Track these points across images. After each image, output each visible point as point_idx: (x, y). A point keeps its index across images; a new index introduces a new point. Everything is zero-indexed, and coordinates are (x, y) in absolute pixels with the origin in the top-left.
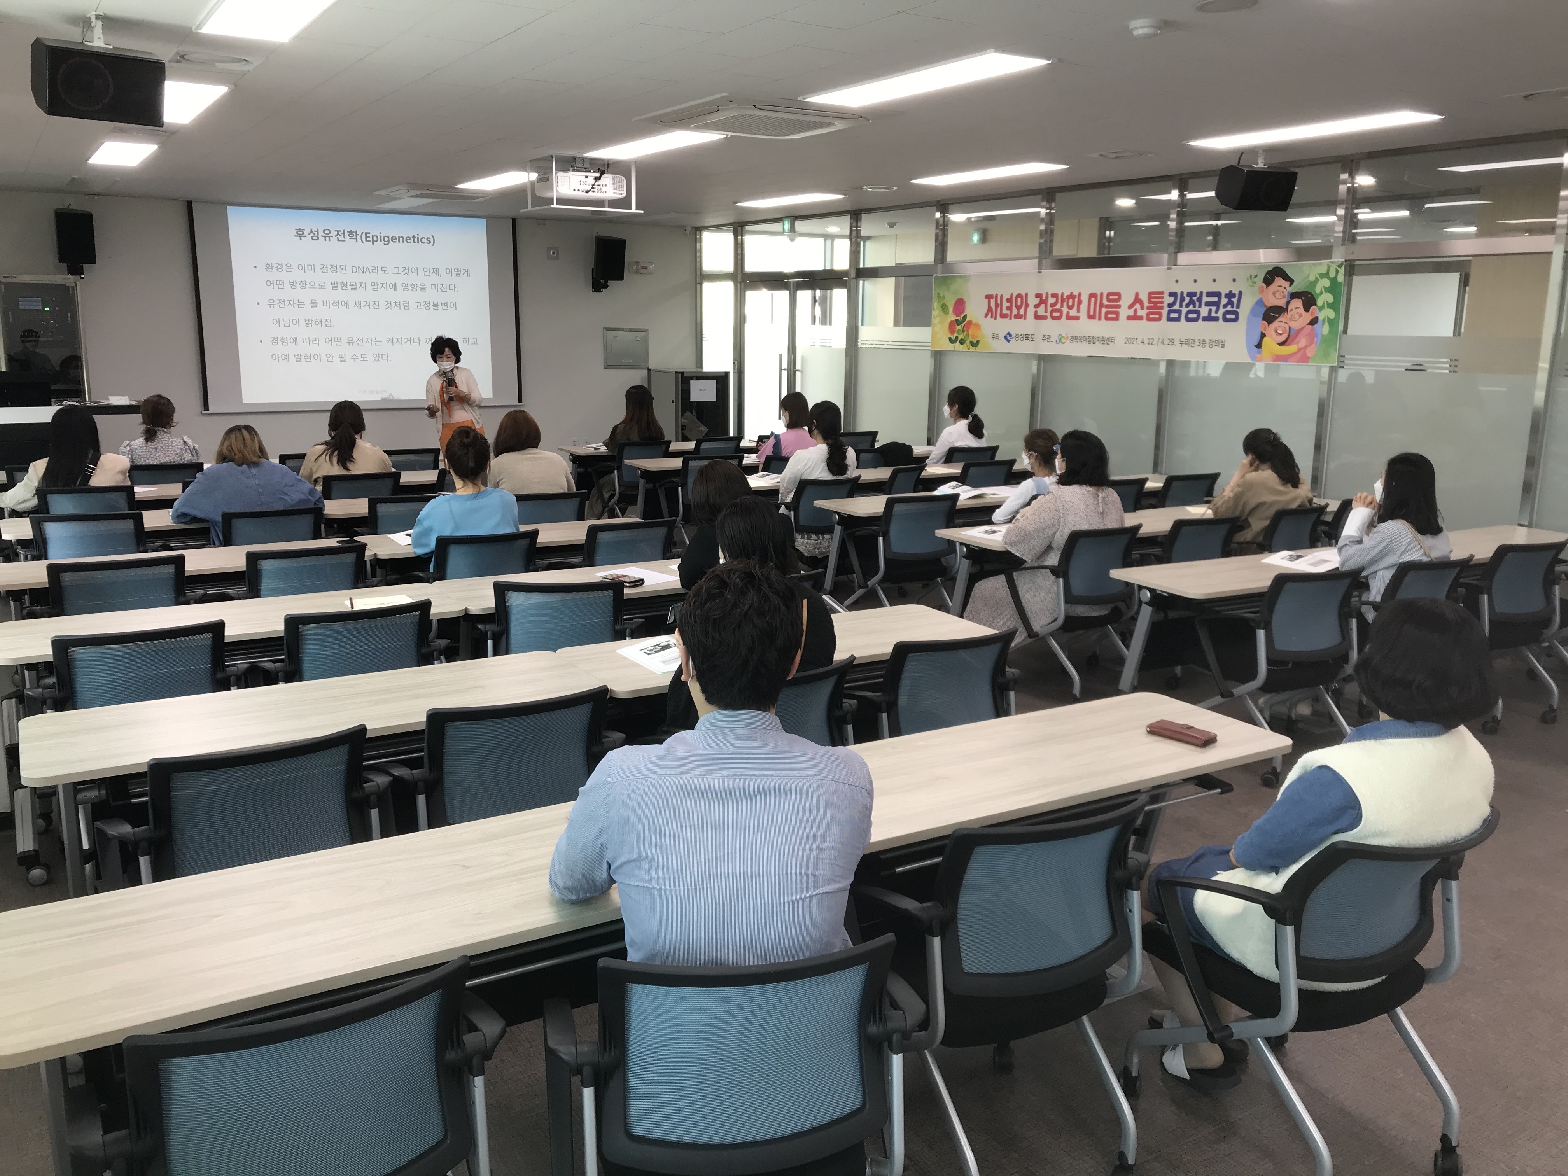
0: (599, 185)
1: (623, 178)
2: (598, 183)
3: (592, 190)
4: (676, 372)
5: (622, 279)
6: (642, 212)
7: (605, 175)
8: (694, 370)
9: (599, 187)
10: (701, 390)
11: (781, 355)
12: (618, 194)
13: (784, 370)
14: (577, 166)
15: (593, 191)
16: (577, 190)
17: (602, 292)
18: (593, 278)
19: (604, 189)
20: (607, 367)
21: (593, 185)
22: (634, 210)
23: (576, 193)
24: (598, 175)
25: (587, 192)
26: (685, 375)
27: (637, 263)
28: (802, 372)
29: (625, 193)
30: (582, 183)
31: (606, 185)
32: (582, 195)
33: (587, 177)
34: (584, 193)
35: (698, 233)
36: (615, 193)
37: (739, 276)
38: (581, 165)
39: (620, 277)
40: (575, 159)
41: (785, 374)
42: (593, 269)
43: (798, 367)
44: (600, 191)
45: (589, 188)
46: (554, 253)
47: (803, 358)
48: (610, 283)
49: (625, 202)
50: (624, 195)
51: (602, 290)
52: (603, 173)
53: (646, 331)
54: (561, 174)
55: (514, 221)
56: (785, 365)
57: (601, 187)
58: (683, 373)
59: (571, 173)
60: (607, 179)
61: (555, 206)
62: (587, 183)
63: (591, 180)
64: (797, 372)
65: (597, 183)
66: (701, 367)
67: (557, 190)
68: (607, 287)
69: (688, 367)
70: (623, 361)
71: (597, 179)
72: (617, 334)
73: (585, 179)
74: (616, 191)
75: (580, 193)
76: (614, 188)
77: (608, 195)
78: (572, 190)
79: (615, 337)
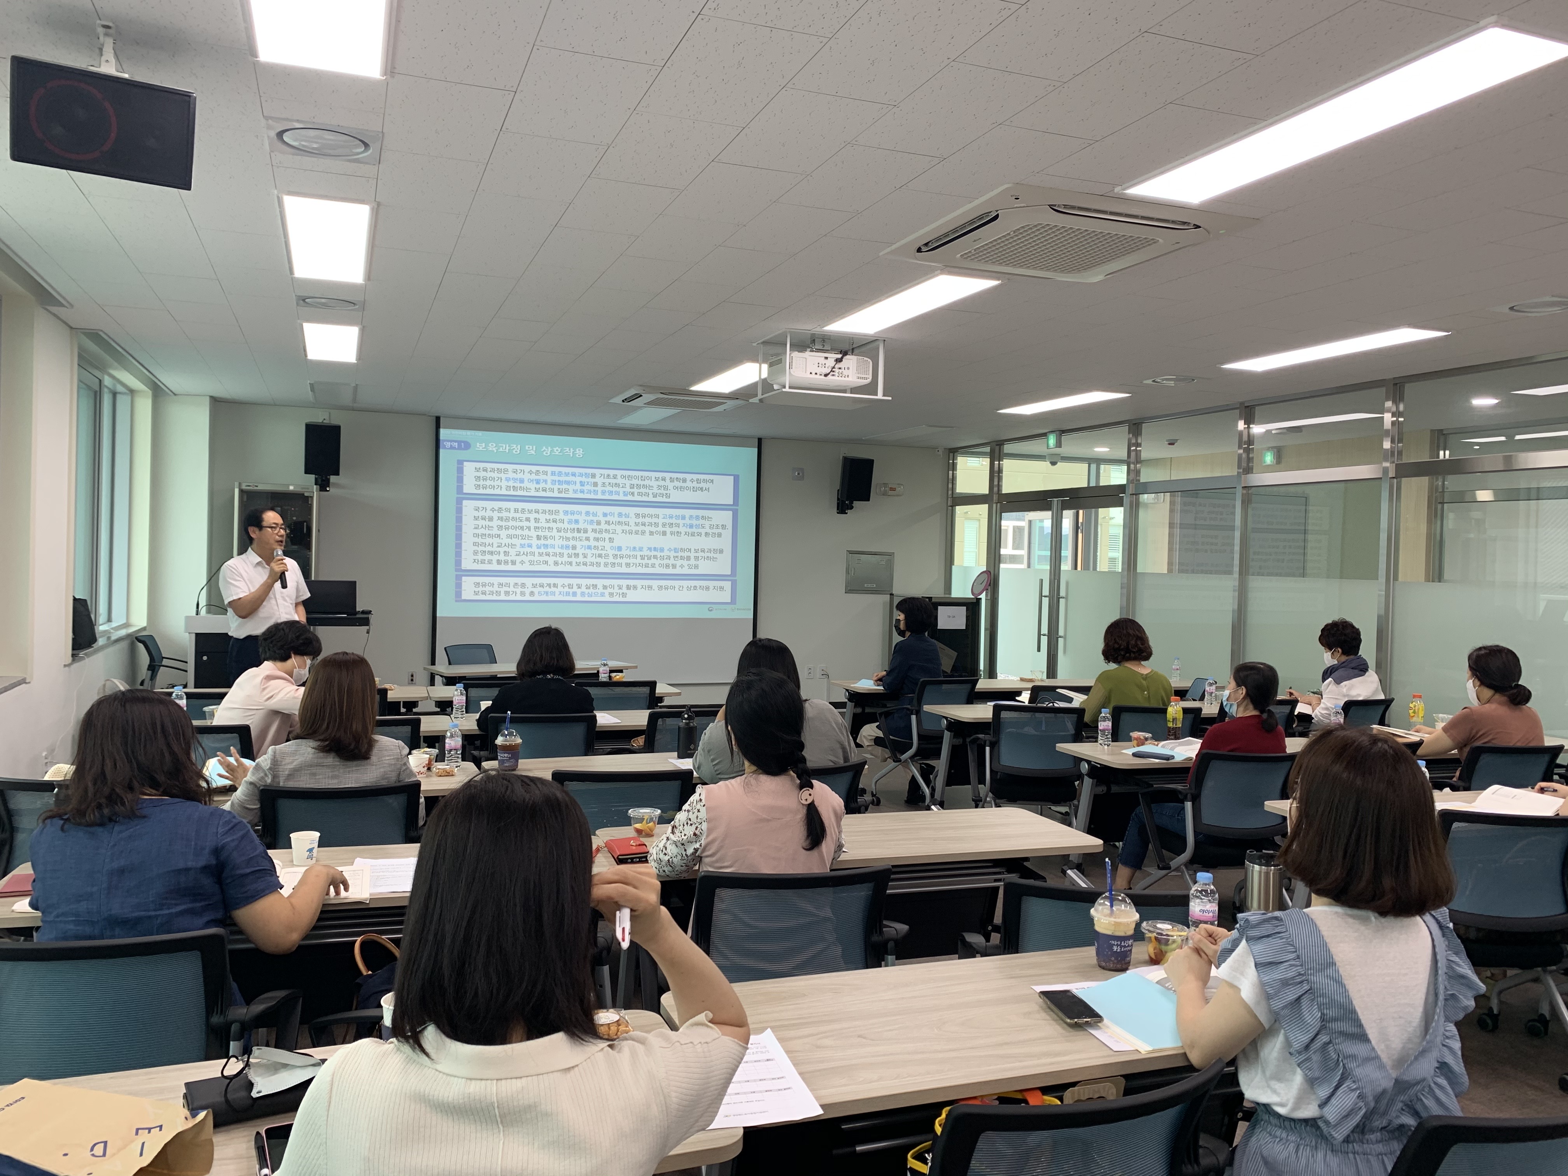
0: (840, 368)
1: (869, 360)
2: (839, 365)
3: (832, 373)
5: (868, 500)
6: (890, 398)
7: (848, 357)
8: (943, 596)
9: (839, 370)
10: (949, 617)
11: (1042, 581)
12: (863, 378)
13: (1046, 596)
14: (816, 346)
15: (833, 375)
16: (814, 373)
17: (847, 513)
18: (838, 499)
19: (846, 372)
20: (849, 590)
21: (834, 368)
22: (880, 396)
23: (813, 376)
24: (840, 356)
25: (826, 375)
27: (885, 485)
28: (1066, 598)
29: (871, 378)
30: (820, 365)
31: (848, 368)
32: (820, 380)
33: (826, 358)
34: (823, 377)
35: (951, 455)
36: (858, 378)
37: (995, 497)
39: (867, 499)
40: (814, 340)
41: (1046, 601)
42: (838, 490)
43: (1063, 593)
44: (841, 375)
45: (828, 371)
46: (799, 474)
47: (1067, 583)
48: (856, 504)
49: (871, 388)
50: (869, 380)
51: (847, 511)
52: (845, 354)
53: (891, 555)
54: (796, 354)
55: (760, 440)
56: (1046, 592)
57: (843, 370)
59: (808, 354)
60: (850, 361)
61: (787, 389)
62: (826, 366)
63: (831, 362)
64: (1060, 601)
65: (837, 366)
66: (950, 594)
67: (790, 372)
68: (852, 508)
69: (937, 593)
70: (866, 585)
71: (839, 361)
72: (863, 557)
73: (823, 361)
74: (860, 376)
75: (818, 376)
76: (858, 372)
77: (850, 379)
78: (809, 372)
79: (859, 561)
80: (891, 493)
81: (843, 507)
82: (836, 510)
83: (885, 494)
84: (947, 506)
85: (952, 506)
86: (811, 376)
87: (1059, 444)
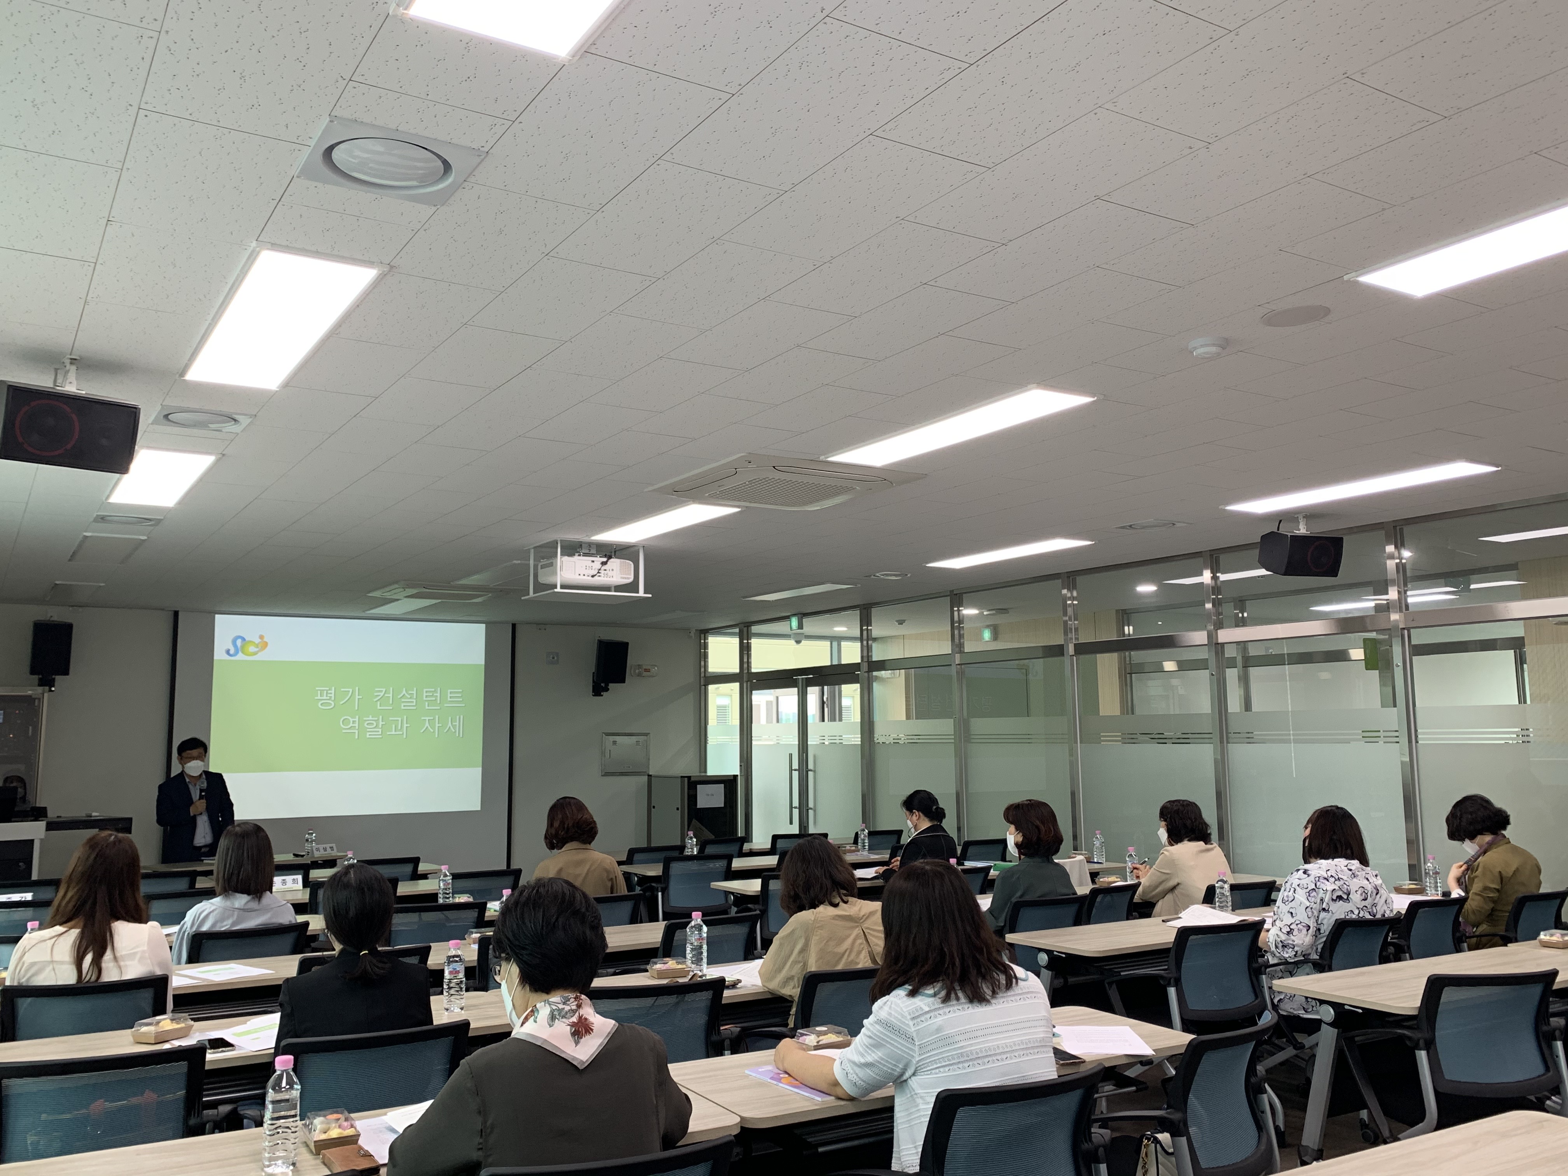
0: (605, 570)
1: (631, 562)
2: (604, 567)
3: (598, 574)
4: (682, 777)
5: (623, 681)
6: (650, 596)
7: (612, 560)
8: (698, 774)
9: (605, 572)
10: (708, 795)
11: (791, 755)
12: (625, 578)
13: (795, 770)
14: (583, 551)
15: (599, 576)
16: (582, 575)
17: (602, 695)
18: (594, 681)
19: (610, 573)
20: (606, 773)
21: (600, 570)
22: (641, 593)
23: (582, 577)
24: (605, 559)
25: (593, 576)
26: (691, 779)
27: (639, 666)
28: (814, 771)
29: (632, 578)
30: (587, 568)
31: (613, 570)
32: (588, 580)
33: (593, 561)
34: (590, 578)
35: (702, 636)
36: (622, 578)
37: (745, 677)
38: (587, 551)
40: (581, 545)
41: (796, 775)
42: (594, 673)
43: (811, 766)
44: (606, 575)
45: (595, 572)
46: (553, 658)
47: (815, 756)
48: (611, 686)
49: (633, 586)
50: (631, 580)
51: (602, 694)
52: (610, 557)
53: (646, 734)
54: (566, 558)
55: (514, 626)
56: (795, 765)
57: (608, 571)
58: (688, 778)
59: (576, 558)
60: (614, 563)
61: (558, 590)
62: (593, 568)
63: (597, 565)
64: (809, 772)
66: (705, 771)
67: (561, 575)
68: (607, 690)
69: (693, 771)
70: (623, 767)
71: (604, 563)
72: (617, 738)
73: (590, 564)
74: (623, 576)
75: (586, 577)
76: (621, 573)
77: (614, 579)
78: (577, 574)
79: (615, 743)
80: (645, 674)
81: (598, 690)
82: (591, 693)
83: (639, 675)
84: (700, 686)
85: (705, 685)
86: (579, 577)
87: (800, 626)
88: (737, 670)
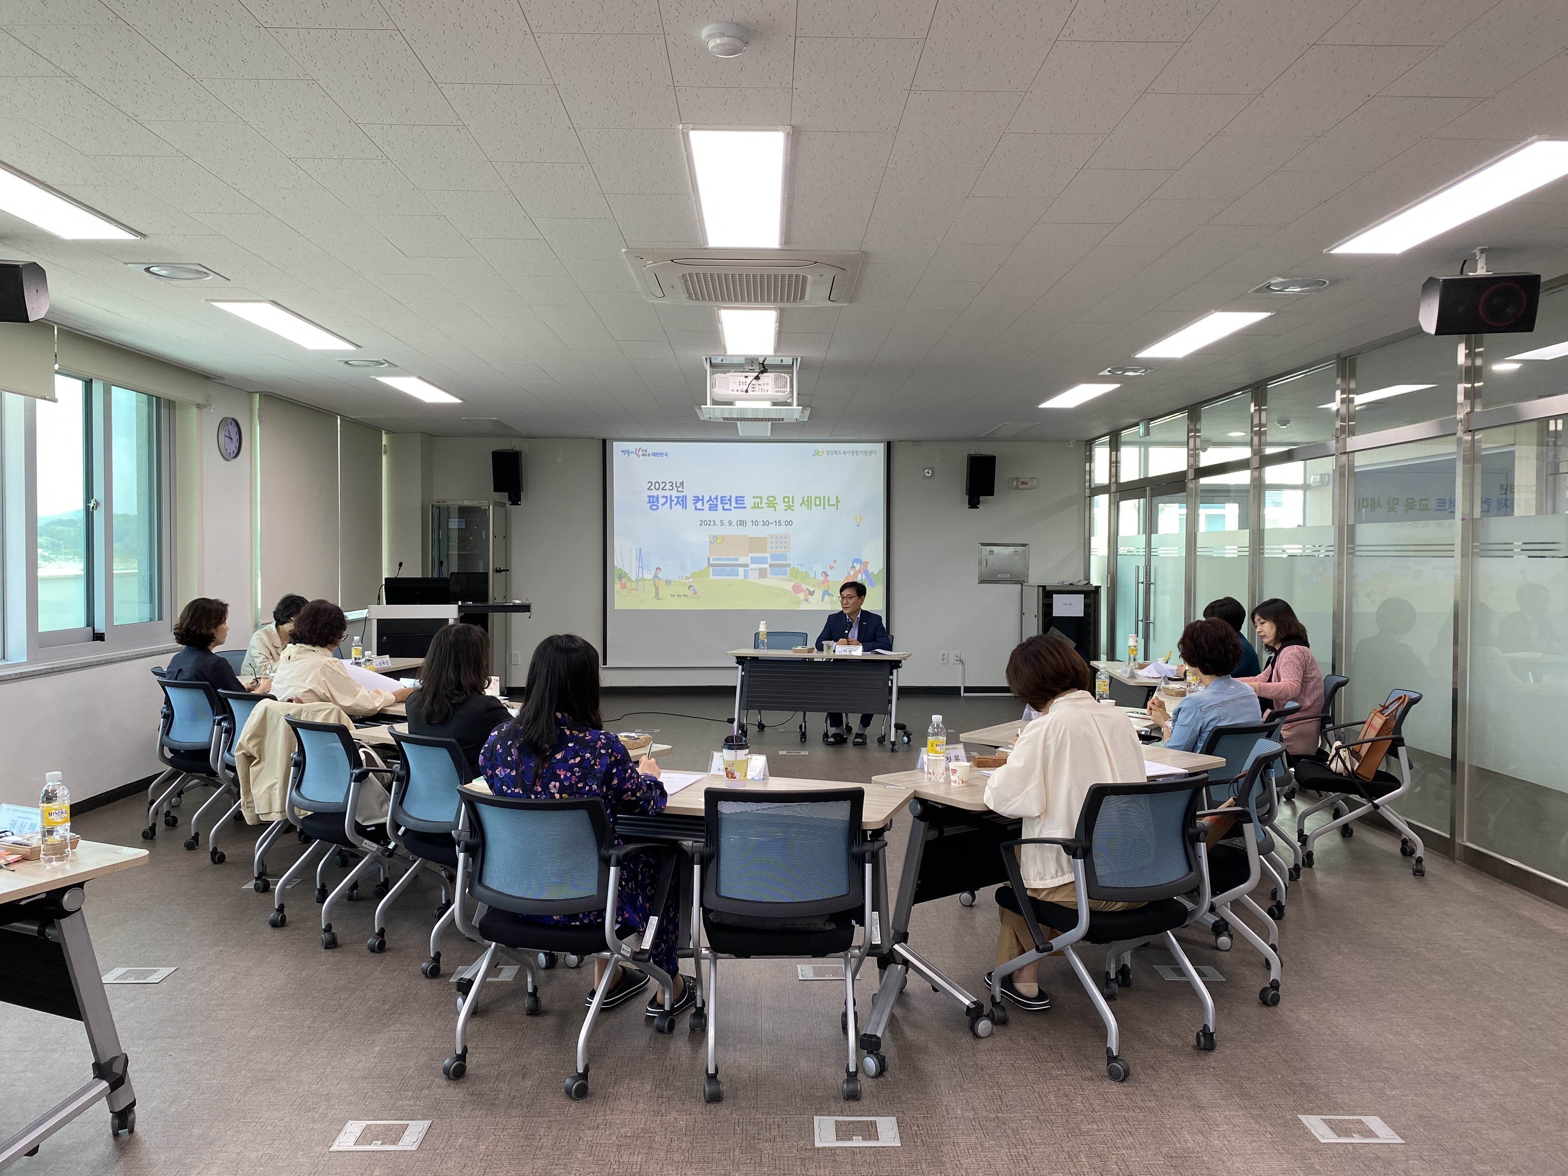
0: (759, 385)
1: (786, 376)
2: (759, 382)
3: (752, 389)
4: (1039, 586)
7: (762, 375)
10: (1066, 605)
12: (781, 392)
13: (1142, 583)
15: (753, 391)
16: (735, 390)
17: (977, 508)
18: (968, 494)
19: (765, 388)
20: (982, 582)
21: (752, 384)
23: (735, 393)
24: (756, 375)
25: (747, 391)
26: (1047, 588)
27: (1017, 479)
28: (1155, 585)
29: (787, 391)
30: (741, 383)
31: (767, 384)
32: (741, 395)
33: (746, 377)
34: (744, 393)
35: (1088, 445)
36: (777, 391)
37: (1114, 487)
39: (992, 493)
41: (1141, 587)
42: (967, 486)
43: (1152, 579)
44: (761, 390)
45: (749, 387)
48: (984, 498)
51: (977, 506)
52: (758, 372)
53: (1027, 545)
54: (720, 375)
56: (1142, 578)
57: (763, 386)
58: (1044, 587)
59: (729, 374)
60: (768, 378)
61: (709, 406)
62: (747, 383)
63: (751, 380)
65: (755, 383)
67: (712, 392)
68: (981, 502)
70: (999, 576)
71: (757, 378)
72: (996, 549)
73: (744, 380)
74: (778, 389)
75: (739, 393)
76: (776, 386)
77: (770, 393)
78: (730, 390)
79: (992, 552)
80: (1022, 486)
81: (974, 503)
82: (967, 505)
83: (1017, 488)
84: (1085, 497)
85: (1090, 497)
86: (731, 393)
87: (1147, 432)
88: (1106, 482)
